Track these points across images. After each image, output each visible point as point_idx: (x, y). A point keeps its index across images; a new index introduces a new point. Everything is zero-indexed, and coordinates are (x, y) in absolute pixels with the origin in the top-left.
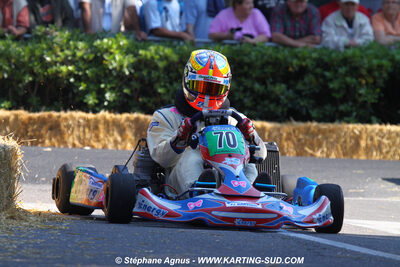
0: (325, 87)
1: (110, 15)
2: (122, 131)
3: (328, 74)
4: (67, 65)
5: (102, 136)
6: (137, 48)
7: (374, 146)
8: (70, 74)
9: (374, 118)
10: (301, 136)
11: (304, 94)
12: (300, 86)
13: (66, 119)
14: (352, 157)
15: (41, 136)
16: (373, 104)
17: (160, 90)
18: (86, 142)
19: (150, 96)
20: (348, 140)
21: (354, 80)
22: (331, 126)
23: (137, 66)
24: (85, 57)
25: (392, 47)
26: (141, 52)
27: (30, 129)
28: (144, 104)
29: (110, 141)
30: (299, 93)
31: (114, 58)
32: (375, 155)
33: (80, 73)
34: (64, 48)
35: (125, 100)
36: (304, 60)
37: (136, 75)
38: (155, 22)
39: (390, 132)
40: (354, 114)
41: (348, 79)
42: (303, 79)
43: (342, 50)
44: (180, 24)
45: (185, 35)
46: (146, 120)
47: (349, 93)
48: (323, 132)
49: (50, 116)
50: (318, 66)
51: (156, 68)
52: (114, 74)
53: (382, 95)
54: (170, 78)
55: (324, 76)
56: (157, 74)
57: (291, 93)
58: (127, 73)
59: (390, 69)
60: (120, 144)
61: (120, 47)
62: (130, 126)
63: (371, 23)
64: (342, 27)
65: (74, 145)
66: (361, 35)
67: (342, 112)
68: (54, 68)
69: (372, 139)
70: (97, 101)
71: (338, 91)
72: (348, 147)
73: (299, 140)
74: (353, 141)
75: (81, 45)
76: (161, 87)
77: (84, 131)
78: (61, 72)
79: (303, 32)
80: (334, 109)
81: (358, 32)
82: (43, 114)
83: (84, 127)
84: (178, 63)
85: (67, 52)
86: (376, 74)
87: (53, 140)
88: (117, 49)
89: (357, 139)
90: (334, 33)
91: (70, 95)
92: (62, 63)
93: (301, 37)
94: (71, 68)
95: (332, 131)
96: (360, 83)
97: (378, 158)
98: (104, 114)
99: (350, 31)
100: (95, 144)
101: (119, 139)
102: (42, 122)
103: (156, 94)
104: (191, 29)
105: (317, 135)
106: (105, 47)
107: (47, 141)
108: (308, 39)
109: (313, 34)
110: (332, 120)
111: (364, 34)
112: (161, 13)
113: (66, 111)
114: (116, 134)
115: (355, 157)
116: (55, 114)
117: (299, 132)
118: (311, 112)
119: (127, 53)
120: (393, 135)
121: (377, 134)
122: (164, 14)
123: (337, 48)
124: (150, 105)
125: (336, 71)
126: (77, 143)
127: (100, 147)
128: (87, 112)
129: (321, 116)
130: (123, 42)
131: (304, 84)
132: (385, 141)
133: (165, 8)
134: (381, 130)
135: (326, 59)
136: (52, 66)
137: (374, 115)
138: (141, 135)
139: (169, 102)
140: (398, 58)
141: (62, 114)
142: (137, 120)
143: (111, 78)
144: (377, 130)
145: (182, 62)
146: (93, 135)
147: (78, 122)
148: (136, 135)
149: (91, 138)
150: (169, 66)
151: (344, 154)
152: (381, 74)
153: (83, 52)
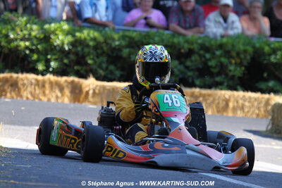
0: (205, 63)
1: (56, 7)
2: (61, 89)
3: (208, 56)
4: (25, 41)
5: (47, 92)
6: (75, 31)
7: (238, 107)
8: (27, 48)
9: (239, 87)
11: (191, 68)
12: (188, 63)
13: (22, 79)
14: (222, 114)
15: (4, 91)
16: (239, 78)
17: (90, 62)
18: (36, 96)
19: (82, 65)
20: (221, 102)
21: (226, 60)
22: (209, 91)
23: (74, 44)
24: (38, 36)
25: (254, 38)
26: (77, 34)
28: (78, 71)
29: (53, 96)
30: (187, 67)
31: (58, 38)
32: (239, 113)
33: (34, 47)
34: (23, 29)
35: (65, 67)
36: (192, 44)
38: (88, 13)
39: (250, 98)
40: (226, 84)
41: (223, 60)
42: (190, 57)
43: (219, 38)
46: (79, 82)
47: (223, 69)
48: (204, 96)
49: (11, 77)
50: (201, 49)
51: (88, 46)
52: (58, 48)
53: (246, 72)
54: (97, 53)
55: (204, 57)
56: (88, 50)
57: (181, 67)
58: (67, 48)
59: (252, 53)
60: (60, 98)
61: (62, 31)
62: (67, 86)
64: (219, 22)
65: (27, 98)
66: (232, 29)
67: (217, 82)
68: (15, 43)
69: (237, 102)
70: (44, 68)
71: (215, 68)
72: (221, 107)
74: (224, 103)
75: (35, 27)
76: (91, 59)
77: (35, 89)
78: (20, 46)
79: (192, 25)
80: (212, 80)
81: (231, 26)
82: (6, 75)
83: (35, 85)
84: (103, 43)
85: (25, 32)
86: (242, 56)
87: (13, 94)
88: (60, 31)
89: (227, 102)
90: (213, 26)
91: (26, 63)
92: (21, 40)
93: (190, 28)
94: (27, 43)
95: (209, 95)
96: (231, 63)
97: (241, 115)
98: (50, 77)
99: (225, 25)
100: (42, 98)
101: (59, 95)
102: (6, 80)
103: (86, 64)
105: (199, 98)
106: (52, 29)
107: (8, 95)
108: (195, 30)
109: (199, 26)
110: (210, 87)
112: (92, 8)
113: (22, 72)
114: (57, 91)
115: (225, 114)
116: (15, 75)
118: (195, 81)
119: (67, 34)
120: (253, 100)
121: (241, 99)
122: (94, 8)
123: (215, 37)
124: (82, 72)
125: (214, 54)
126: (29, 96)
127: (46, 100)
128: (38, 74)
129: (202, 84)
130: (66, 27)
131: (192, 61)
132: (247, 104)
133: (95, 4)
134: (244, 96)
135: (207, 44)
136: (13, 42)
137: (238, 84)
138: (75, 93)
139: (96, 70)
140: (257, 45)
141: (20, 76)
142: (73, 82)
143: (55, 52)
144: (241, 97)
145: (105, 42)
146: (41, 92)
147: (31, 82)
148: (72, 93)
149: (39, 93)
150: (97, 45)
151: (218, 112)
152: (245, 57)
153: (36, 32)
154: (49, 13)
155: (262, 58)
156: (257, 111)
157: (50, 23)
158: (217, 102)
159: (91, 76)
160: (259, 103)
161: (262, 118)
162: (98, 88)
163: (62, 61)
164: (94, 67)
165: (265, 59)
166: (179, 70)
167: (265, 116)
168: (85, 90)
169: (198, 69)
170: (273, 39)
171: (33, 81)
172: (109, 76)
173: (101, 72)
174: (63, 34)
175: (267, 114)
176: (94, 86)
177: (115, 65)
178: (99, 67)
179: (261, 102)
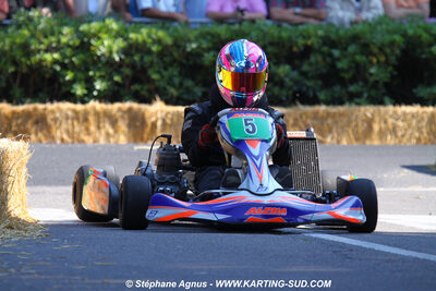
0: (333, 66)
2: (114, 123)
3: (336, 53)
4: (51, 53)
5: (92, 128)
6: (126, 31)
7: (388, 129)
8: (55, 62)
9: (387, 99)
10: (309, 121)
11: (310, 75)
12: (305, 67)
13: (53, 112)
14: (364, 143)
15: (26, 130)
16: (386, 85)
17: (155, 76)
18: (75, 135)
19: (143, 83)
20: (360, 124)
21: (364, 58)
22: (341, 109)
23: (128, 51)
24: (71, 43)
25: (405, 21)
26: (132, 35)
27: (14, 124)
28: (137, 92)
29: (101, 134)
30: (304, 74)
31: (103, 44)
32: (390, 140)
33: (66, 61)
34: (48, 34)
35: (116, 88)
36: (309, 38)
38: (147, 2)
39: (405, 114)
40: (366, 95)
41: (358, 58)
42: (308, 58)
46: (140, 110)
47: (359, 72)
48: (333, 116)
49: (35, 109)
50: (324, 44)
51: (149, 52)
52: (103, 60)
53: (395, 73)
54: (164, 62)
55: (331, 55)
56: (150, 59)
57: (295, 74)
58: (117, 59)
59: (402, 45)
60: (113, 137)
62: (122, 117)
65: (62, 140)
66: (369, 9)
67: (351, 93)
68: (38, 57)
69: (386, 122)
70: (85, 92)
71: (347, 71)
72: (360, 131)
73: (307, 126)
74: (365, 125)
75: (66, 30)
76: (155, 72)
77: (73, 124)
78: (45, 60)
80: (344, 91)
81: (366, 5)
82: (27, 107)
83: (73, 119)
84: (172, 46)
85: (53, 39)
86: (388, 51)
87: (40, 135)
88: (106, 33)
89: (370, 122)
91: (56, 85)
92: (46, 51)
94: (56, 56)
95: (341, 115)
96: (371, 63)
97: (392, 142)
98: (94, 105)
99: (357, 4)
100: (86, 138)
101: (111, 131)
102: (27, 115)
103: (149, 80)
105: (326, 119)
106: (93, 31)
107: (33, 137)
110: (341, 103)
113: (52, 101)
114: (107, 126)
115: (368, 142)
116: (40, 106)
117: (307, 117)
118: (318, 94)
119: (116, 37)
120: (409, 117)
121: (391, 116)
123: (342, 23)
124: (144, 93)
125: (345, 50)
126: (65, 137)
127: (91, 141)
128: (75, 102)
129: (329, 98)
130: (114, 26)
131: (310, 64)
132: (400, 123)
135: (333, 36)
136: (35, 55)
137: (384, 94)
138: (136, 127)
139: (165, 89)
140: (411, 32)
141: (49, 106)
142: (130, 109)
143: (100, 65)
144: (391, 113)
145: (176, 44)
146: (83, 128)
147: (67, 115)
148: (129, 126)
149: (81, 130)
150: (163, 50)
151: (357, 139)
152: (393, 51)
153: (69, 37)
155: (419, 51)
156: (417, 135)
157: (90, 22)
158: (354, 123)
159: (158, 98)
160: (419, 122)
161: (425, 144)
162: (169, 116)
163: (111, 79)
164: (162, 84)
165: (423, 53)
166: (292, 80)
167: (430, 140)
168: (150, 121)
169: (322, 77)
170: (433, 20)
171: (70, 113)
172: (185, 97)
173: (173, 91)
174: (110, 37)
175: (432, 137)
176: (164, 114)
177: (193, 80)
178: (169, 84)
179: (422, 119)
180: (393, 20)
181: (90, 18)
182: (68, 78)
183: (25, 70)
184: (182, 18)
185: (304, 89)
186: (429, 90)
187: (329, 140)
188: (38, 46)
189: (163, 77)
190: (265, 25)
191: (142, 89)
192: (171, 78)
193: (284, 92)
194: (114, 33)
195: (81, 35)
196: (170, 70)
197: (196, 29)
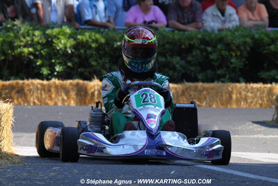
0: (207, 57)
1: (56, 11)
2: (67, 93)
3: (209, 49)
4: (28, 48)
5: (53, 96)
6: (76, 34)
7: (241, 98)
8: (30, 53)
9: (241, 79)
10: (192, 93)
11: (192, 63)
12: (189, 58)
13: (28, 85)
14: (227, 107)
15: (11, 97)
16: (241, 70)
17: (94, 63)
18: (43, 100)
19: (86, 68)
20: (224, 94)
21: (227, 53)
22: (212, 85)
23: (76, 47)
24: (40, 41)
25: (252, 30)
26: (79, 37)
27: (3, 93)
28: (82, 73)
29: (59, 100)
30: (188, 62)
31: (60, 42)
32: (243, 105)
33: (37, 53)
34: (26, 35)
35: (69, 70)
36: (192, 40)
37: (76, 53)
38: (88, 15)
39: (252, 88)
40: (228, 76)
41: (223, 52)
42: (192, 52)
43: (216, 32)
44: (105, 17)
45: (109, 24)
46: (84, 84)
47: (224, 61)
48: (207, 89)
49: (17, 83)
50: (202, 43)
51: (90, 47)
52: (61, 52)
53: (247, 62)
54: (100, 54)
55: (206, 51)
56: (91, 52)
57: (183, 62)
58: (70, 52)
59: (251, 45)
60: (67, 101)
62: (73, 89)
63: (237, 12)
64: (217, 16)
65: (34, 103)
66: (230, 21)
67: (219, 75)
68: (19, 50)
69: (240, 93)
70: (49, 72)
71: (217, 60)
72: (224, 99)
73: (190, 95)
74: (227, 95)
75: (37, 33)
76: (94, 61)
77: (41, 93)
78: (24, 52)
80: (213, 73)
81: (228, 19)
82: (12, 82)
83: (41, 90)
84: (104, 44)
85: (28, 39)
86: (242, 48)
87: (20, 100)
88: (63, 35)
89: (230, 94)
90: (211, 21)
91: (30, 68)
92: (25, 46)
93: (189, 23)
94: (31, 49)
95: (212, 89)
96: (231, 55)
97: (245, 106)
98: (55, 81)
99: (223, 18)
100: (49, 102)
101: (65, 98)
102: (12, 87)
103: (90, 66)
104: (112, 20)
105: (202, 92)
106: (54, 34)
107: (15, 101)
108: (193, 24)
109: (196, 21)
110: (212, 81)
111: (232, 21)
112: (92, 9)
113: (28, 79)
114: (63, 94)
115: (229, 107)
116: (21, 82)
117: (190, 90)
118: (197, 75)
119: (69, 38)
120: (255, 90)
121: (244, 90)
122: (94, 10)
123: (213, 31)
124: (86, 73)
125: (216, 47)
126: (36, 101)
127: (53, 104)
128: (43, 80)
129: (204, 78)
130: (68, 31)
131: (193, 56)
132: (250, 94)
133: (95, 6)
135: (207, 38)
136: (17, 49)
137: (240, 76)
138: (81, 95)
139: (100, 71)
140: (257, 36)
141: (26, 82)
142: (78, 84)
143: (59, 56)
144: (243, 88)
145: (107, 43)
146: (47, 95)
147: (37, 87)
148: (77, 95)
149: (46, 97)
150: (99, 47)
151: (222, 104)
152: (245, 48)
153: (39, 38)
154: (50, 19)
155: (262, 48)
157: (53, 28)
158: (220, 94)
159: (95, 77)
160: (261, 94)
161: (266, 107)
163: (66, 64)
164: (98, 68)
165: (264, 50)
167: (268, 105)
168: (90, 92)
169: (200, 64)
173: (105, 73)
174: (65, 38)
175: (270, 103)
176: (99, 87)
178: (102, 68)
179: (264, 92)
180: (245, 28)
181: (52, 26)
182: (38, 64)
183: (11, 58)
184: (112, 26)
185: (189, 72)
186: (268, 73)
187: (204, 104)
188: (19, 43)
189: (99, 63)
190: (164, 31)
191: (85, 71)
192: (104, 65)
193: (176, 74)
194: (68, 36)
195: (47, 36)
196: (104, 59)
197: (120, 33)
